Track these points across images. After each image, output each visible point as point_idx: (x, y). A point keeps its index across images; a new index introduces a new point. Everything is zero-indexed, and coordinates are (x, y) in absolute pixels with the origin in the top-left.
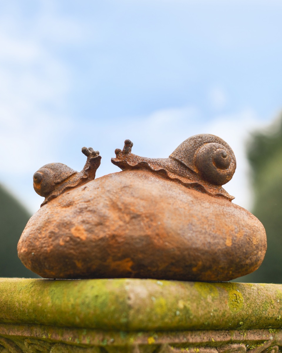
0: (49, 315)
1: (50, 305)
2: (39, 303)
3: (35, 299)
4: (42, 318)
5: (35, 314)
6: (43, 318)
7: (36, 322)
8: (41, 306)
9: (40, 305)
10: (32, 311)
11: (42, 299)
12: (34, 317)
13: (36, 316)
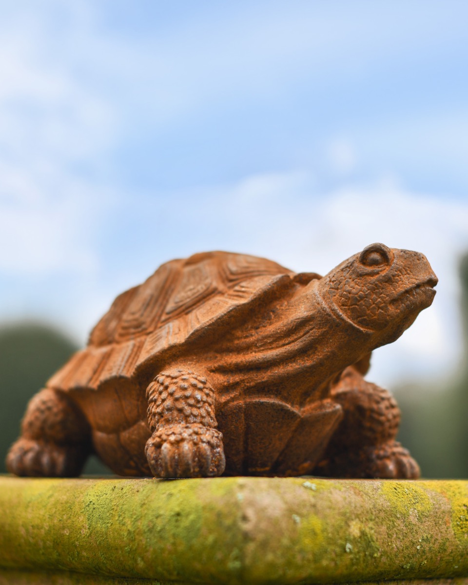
0: (85, 554)
1: (85, 532)
2: (64, 528)
3: (56, 521)
4: (71, 559)
5: (57, 552)
6: (73, 559)
7: (60, 566)
8: (68, 534)
9: (66, 532)
10: (51, 544)
11: (69, 521)
12: (55, 556)
13: (59, 555)
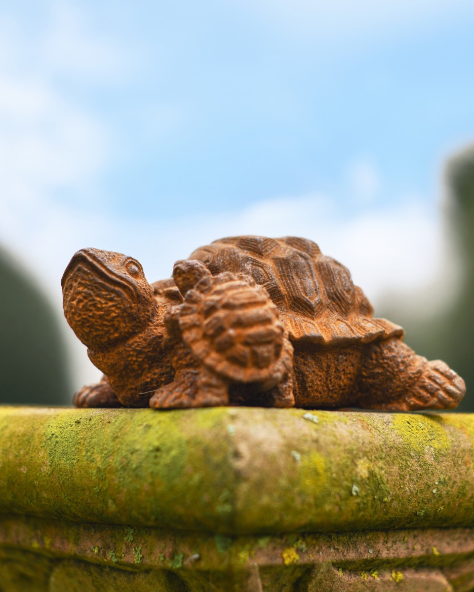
0: (45, 495)
1: (46, 469)
2: (20, 465)
3: (11, 457)
4: (29, 501)
5: (12, 493)
6: (31, 501)
7: (15, 510)
8: (25, 472)
9: (24, 470)
10: (5, 484)
11: (27, 457)
12: (9, 497)
13: (15, 496)
